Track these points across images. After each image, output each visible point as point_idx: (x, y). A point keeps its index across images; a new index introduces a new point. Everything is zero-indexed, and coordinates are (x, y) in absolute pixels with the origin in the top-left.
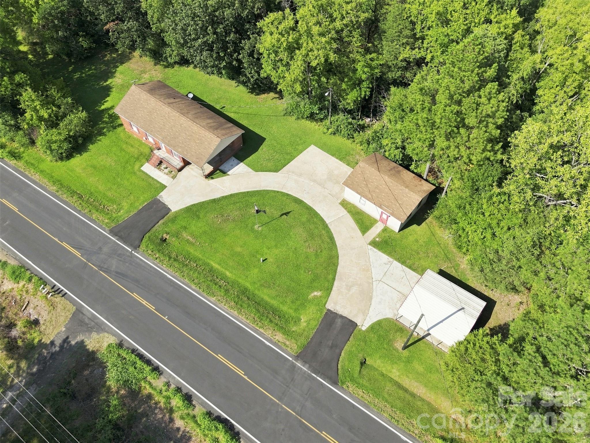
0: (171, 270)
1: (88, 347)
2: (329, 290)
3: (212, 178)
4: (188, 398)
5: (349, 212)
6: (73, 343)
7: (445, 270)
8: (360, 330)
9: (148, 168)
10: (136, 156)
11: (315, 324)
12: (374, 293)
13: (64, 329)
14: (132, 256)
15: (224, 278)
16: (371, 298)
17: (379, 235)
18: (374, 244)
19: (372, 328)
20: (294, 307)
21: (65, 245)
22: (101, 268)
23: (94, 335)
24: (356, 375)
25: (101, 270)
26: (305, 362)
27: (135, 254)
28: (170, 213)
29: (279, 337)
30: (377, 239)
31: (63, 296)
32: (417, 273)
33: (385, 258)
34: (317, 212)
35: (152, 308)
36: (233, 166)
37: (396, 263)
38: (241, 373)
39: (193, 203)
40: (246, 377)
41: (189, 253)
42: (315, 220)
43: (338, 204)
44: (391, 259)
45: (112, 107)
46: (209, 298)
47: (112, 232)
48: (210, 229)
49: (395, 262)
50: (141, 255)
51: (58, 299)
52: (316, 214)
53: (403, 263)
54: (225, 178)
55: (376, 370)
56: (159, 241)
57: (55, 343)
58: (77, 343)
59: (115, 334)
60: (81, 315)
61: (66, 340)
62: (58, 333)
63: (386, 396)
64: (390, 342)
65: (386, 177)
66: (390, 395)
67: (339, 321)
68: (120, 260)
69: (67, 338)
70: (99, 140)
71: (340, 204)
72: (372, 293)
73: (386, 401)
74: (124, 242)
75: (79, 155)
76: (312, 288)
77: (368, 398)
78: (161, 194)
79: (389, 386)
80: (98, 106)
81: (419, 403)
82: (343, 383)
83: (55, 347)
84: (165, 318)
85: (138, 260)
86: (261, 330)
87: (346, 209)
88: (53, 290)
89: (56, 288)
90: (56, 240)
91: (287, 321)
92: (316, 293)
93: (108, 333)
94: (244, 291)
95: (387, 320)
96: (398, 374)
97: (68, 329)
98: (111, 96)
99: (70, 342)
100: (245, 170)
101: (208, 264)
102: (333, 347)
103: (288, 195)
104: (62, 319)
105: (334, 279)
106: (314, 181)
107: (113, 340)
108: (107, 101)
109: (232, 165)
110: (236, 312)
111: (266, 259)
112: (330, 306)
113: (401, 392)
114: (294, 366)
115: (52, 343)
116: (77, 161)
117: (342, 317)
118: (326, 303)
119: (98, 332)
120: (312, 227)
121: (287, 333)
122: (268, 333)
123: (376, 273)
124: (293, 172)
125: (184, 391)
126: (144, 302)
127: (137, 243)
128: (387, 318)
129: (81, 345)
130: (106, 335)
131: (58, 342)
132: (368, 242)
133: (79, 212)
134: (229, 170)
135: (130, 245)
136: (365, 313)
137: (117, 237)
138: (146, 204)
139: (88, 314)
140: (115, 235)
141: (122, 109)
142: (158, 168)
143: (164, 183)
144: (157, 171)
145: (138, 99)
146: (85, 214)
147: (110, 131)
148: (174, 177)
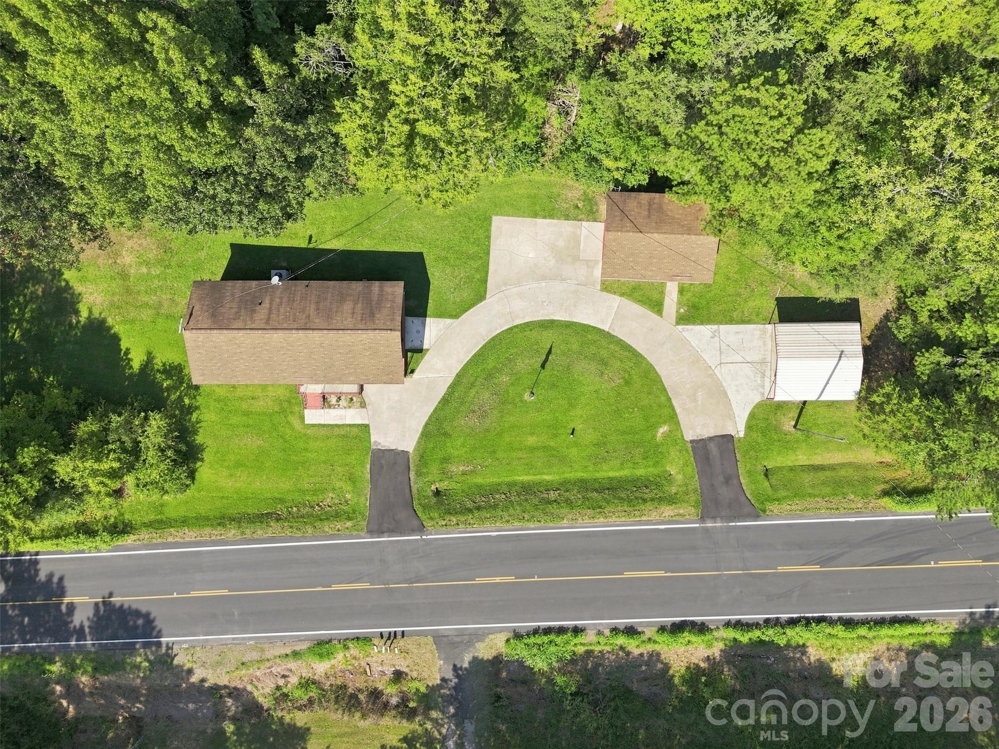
0: (488, 525)
1: (485, 658)
2: (673, 418)
3: (412, 372)
4: (631, 631)
5: (622, 295)
6: (466, 665)
7: (780, 296)
8: (739, 439)
9: (314, 416)
10: (276, 409)
11: (692, 469)
12: (724, 384)
13: (442, 661)
14: (428, 542)
15: (549, 487)
16: (725, 393)
17: (679, 303)
18: (682, 320)
19: (749, 427)
20: (651, 463)
21: (335, 587)
22: (410, 581)
23: (480, 645)
24: (770, 492)
25: (412, 583)
26: (714, 518)
27: (429, 537)
28: (411, 457)
29: (668, 511)
30: (682, 310)
31: (403, 636)
32: (754, 323)
33: (706, 330)
34: (585, 325)
35: (511, 579)
36: (421, 333)
37: (723, 328)
38: (661, 574)
39: (423, 423)
40: (668, 574)
41: (479, 487)
42: (590, 336)
43: (600, 293)
44: (715, 327)
45: (150, 357)
46: (559, 525)
47: (371, 532)
48: (475, 440)
49: (721, 326)
50: (437, 534)
51: (401, 643)
52: (586, 328)
53: (732, 321)
54: (427, 357)
55: (780, 469)
56: (434, 500)
57: (447, 677)
58: (470, 663)
59: (501, 630)
60: (444, 638)
61: (456, 669)
62: (440, 669)
63: (810, 491)
64: (777, 429)
65: (656, 235)
66: (813, 486)
67: (712, 447)
68: (422, 557)
69: (455, 666)
70: (198, 423)
71: (602, 290)
72: (722, 386)
73: (815, 496)
74: (402, 533)
75: (199, 464)
76: (653, 427)
77: (797, 505)
78: (372, 440)
79: (807, 478)
80: (124, 368)
81: (843, 473)
82: (764, 511)
83: (451, 681)
84: (536, 579)
85: (440, 542)
86: (644, 518)
87: (615, 293)
88: (385, 639)
89: (386, 636)
90: (319, 589)
91: (658, 486)
92: (661, 430)
93: (493, 633)
94: (584, 485)
95: (758, 406)
96: (805, 458)
97: (446, 660)
98: (122, 336)
99: (461, 667)
100: (441, 326)
101: (514, 484)
102: (727, 480)
103: (527, 324)
104: (429, 655)
105: (669, 399)
106: (544, 278)
107: (503, 637)
108: (128, 349)
109: (418, 332)
110: (602, 520)
111: (574, 430)
112: (689, 436)
113: (822, 475)
114: (706, 530)
115: (443, 680)
116: (205, 472)
117: (711, 439)
118: (683, 436)
119: (481, 640)
120: (593, 349)
121: (671, 500)
122: (654, 516)
123: (710, 358)
124: (505, 284)
125: (622, 628)
126: (498, 580)
127: (416, 523)
128: (757, 404)
129: (475, 661)
130: (492, 636)
131: (449, 675)
132: (674, 322)
133: (304, 539)
134: (422, 342)
135: (413, 531)
136: (730, 415)
137: (386, 534)
138: (368, 466)
139: (450, 633)
140: (381, 532)
141: (203, 375)
142: (330, 407)
143: (359, 421)
144: (331, 411)
145: (215, 347)
146: (314, 536)
147: (195, 397)
148: (363, 405)
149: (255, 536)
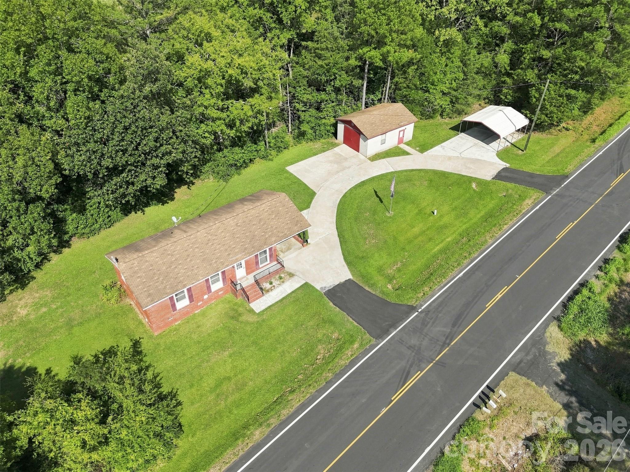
1: (567, 359)
2: (470, 178)
5: (384, 158)
6: (563, 377)
9: (261, 304)
11: (510, 185)
13: (544, 386)
14: (426, 311)
16: (478, 160)
17: (413, 148)
18: (422, 151)
20: (489, 199)
21: (396, 398)
22: (445, 345)
23: (550, 348)
25: (449, 344)
26: (551, 189)
27: (423, 308)
28: (355, 280)
29: (529, 202)
30: (417, 149)
31: (492, 391)
32: (453, 137)
37: (443, 144)
38: (571, 225)
39: (343, 260)
40: (576, 222)
44: (439, 146)
47: (380, 337)
49: (441, 144)
50: (426, 303)
54: (310, 231)
56: (399, 291)
57: (565, 401)
58: (563, 372)
59: (546, 325)
60: (522, 364)
61: (561, 387)
62: (552, 396)
64: (518, 156)
67: (504, 174)
68: (433, 323)
69: (557, 384)
71: (373, 161)
72: (473, 158)
74: (401, 320)
76: (468, 188)
78: (319, 289)
82: (566, 173)
83: (572, 403)
84: (519, 277)
85: (434, 305)
86: (524, 211)
87: (380, 159)
89: (479, 402)
90: (384, 410)
91: (507, 202)
92: (473, 186)
93: (545, 332)
99: (562, 381)
102: (531, 177)
104: (529, 391)
105: (459, 174)
106: (338, 172)
107: (554, 328)
111: (432, 212)
112: (489, 178)
114: (557, 195)
115: (567, 406)
117: (499, 174)
118: (487, 180)
119: (545, 344)
121: (523, 198)
123: (454, 155)
126: (499, 296)
127: (403, 309)
128: (497, 155)
129: (564, 366)
130: (547, 334)
132: (420, 153)
133: (329, 383)
135: (407, 315)
136: (493, 163)
137: (391, 330)
138: (331, 304)
139: (519, 357)
140: (387, 332)
141: (150, 295)
142: (268, 291)
143: (298, 285)
144: (271, 293)
145: (152, 265)
146: (337, 375)
147: (141, 360)
148: (291, 275)
149: (283, 417)
